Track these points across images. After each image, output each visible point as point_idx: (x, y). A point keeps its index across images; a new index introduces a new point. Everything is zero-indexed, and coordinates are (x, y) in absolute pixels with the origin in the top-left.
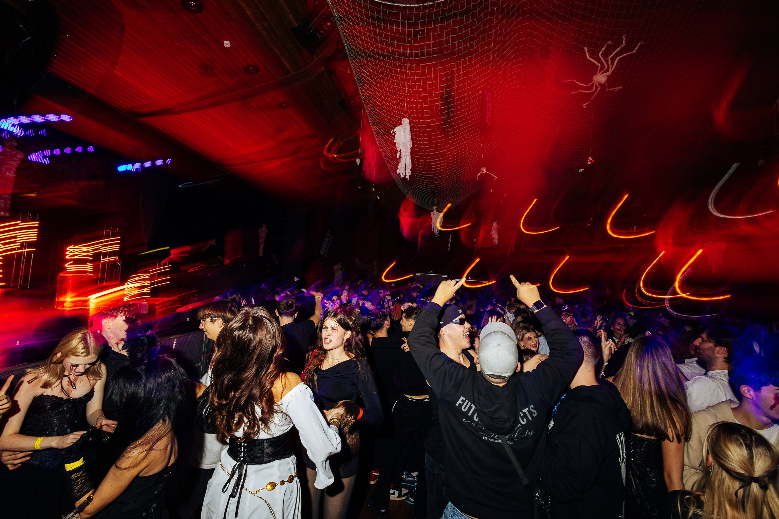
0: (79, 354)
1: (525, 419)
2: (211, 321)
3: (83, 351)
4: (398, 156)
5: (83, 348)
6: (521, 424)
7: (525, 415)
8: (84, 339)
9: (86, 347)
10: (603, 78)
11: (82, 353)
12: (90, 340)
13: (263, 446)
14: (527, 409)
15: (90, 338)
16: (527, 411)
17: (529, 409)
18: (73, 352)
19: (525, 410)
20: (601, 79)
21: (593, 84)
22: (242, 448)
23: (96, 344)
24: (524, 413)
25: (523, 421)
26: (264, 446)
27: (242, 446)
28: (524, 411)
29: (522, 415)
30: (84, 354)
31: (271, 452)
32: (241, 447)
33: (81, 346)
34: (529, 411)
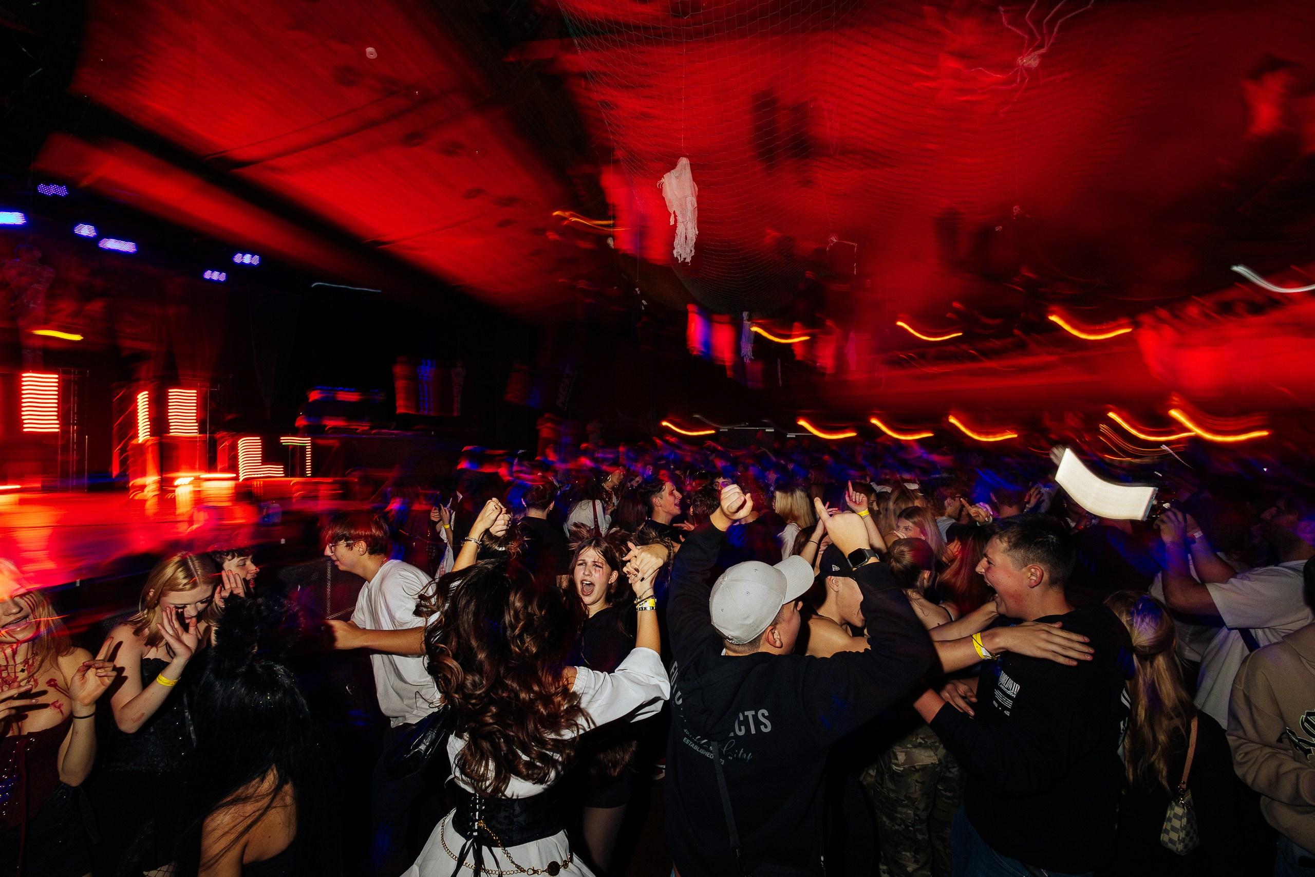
0: (181, 587)
1: (743, 728)
2: (347, 546)
3: (185, 581)
4: (672, 223)
5: (185, 578)
6: (735, 733)
7: (746, 722)
8: (183, 564)
9: (189, 575)
10: (1034, 60)
11: (185, 585)
12: (194, 565)
13: (512, 811)
14: (753, 713)
15: (192, 561)
16: (753, 715)
17: (756, 713)
18: (172, 585)
19: (749, 714)
20: (1030, 62)
21: (1017, 71)
22: (477, 813)
23: (204, 569)
24: (746, 718)
25: (740, 730)
26: (514, 810)
27: (477, 810)
28: (746, 713)
29: (741, 718)
30: (188, 587)
31: (525, 822)
32: (475, 810)
33: (180, 575)
34: (755, 717)
